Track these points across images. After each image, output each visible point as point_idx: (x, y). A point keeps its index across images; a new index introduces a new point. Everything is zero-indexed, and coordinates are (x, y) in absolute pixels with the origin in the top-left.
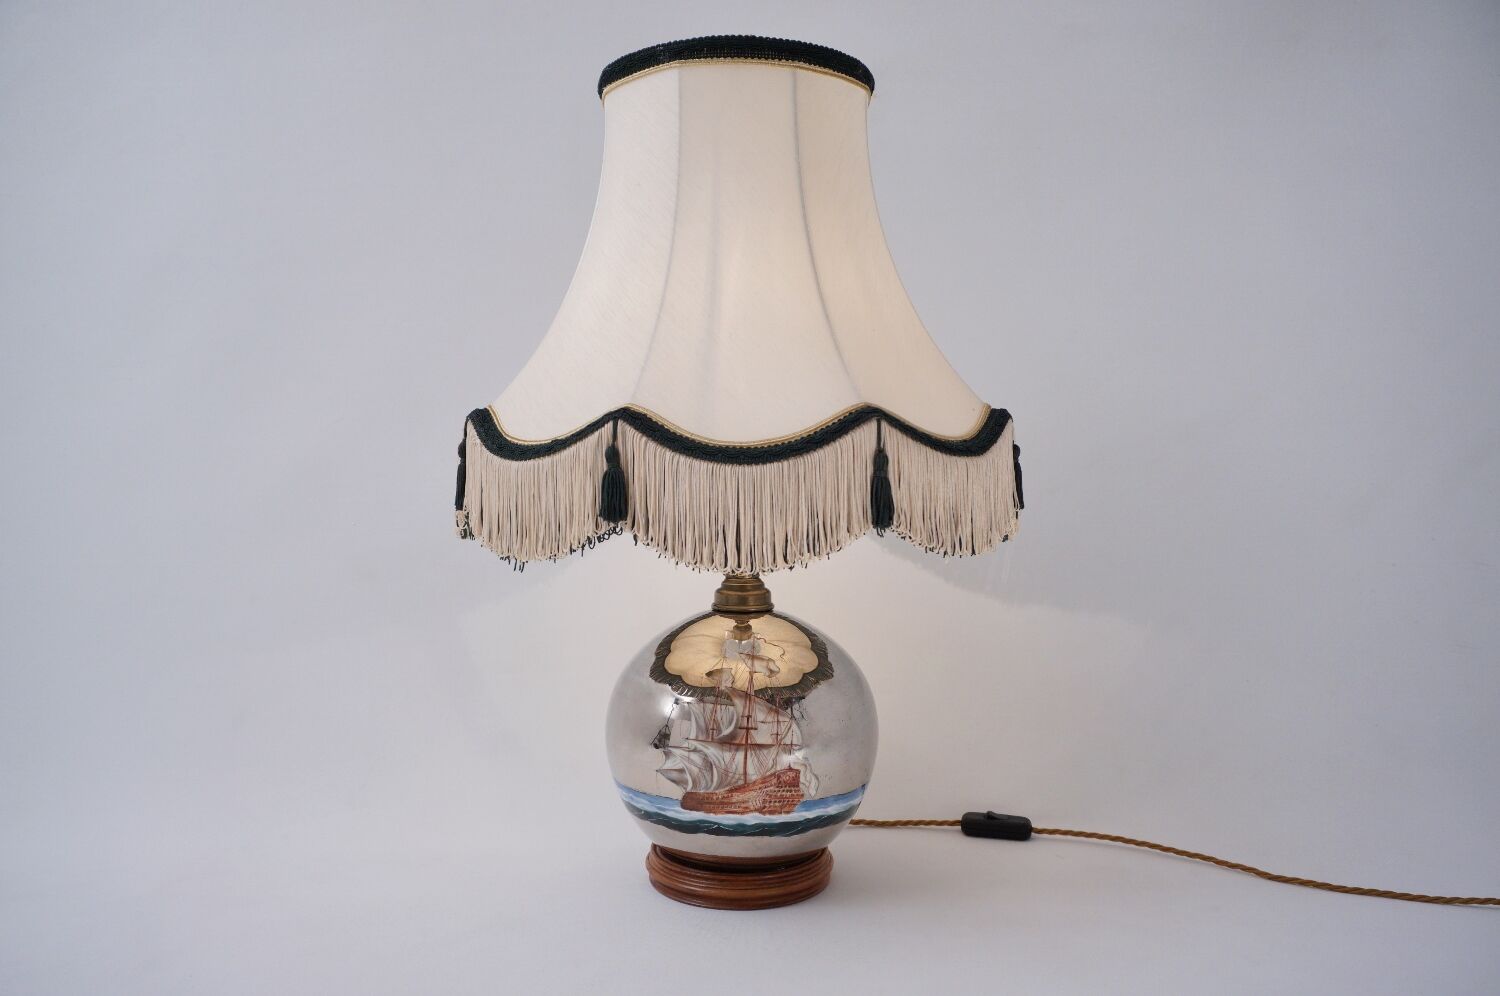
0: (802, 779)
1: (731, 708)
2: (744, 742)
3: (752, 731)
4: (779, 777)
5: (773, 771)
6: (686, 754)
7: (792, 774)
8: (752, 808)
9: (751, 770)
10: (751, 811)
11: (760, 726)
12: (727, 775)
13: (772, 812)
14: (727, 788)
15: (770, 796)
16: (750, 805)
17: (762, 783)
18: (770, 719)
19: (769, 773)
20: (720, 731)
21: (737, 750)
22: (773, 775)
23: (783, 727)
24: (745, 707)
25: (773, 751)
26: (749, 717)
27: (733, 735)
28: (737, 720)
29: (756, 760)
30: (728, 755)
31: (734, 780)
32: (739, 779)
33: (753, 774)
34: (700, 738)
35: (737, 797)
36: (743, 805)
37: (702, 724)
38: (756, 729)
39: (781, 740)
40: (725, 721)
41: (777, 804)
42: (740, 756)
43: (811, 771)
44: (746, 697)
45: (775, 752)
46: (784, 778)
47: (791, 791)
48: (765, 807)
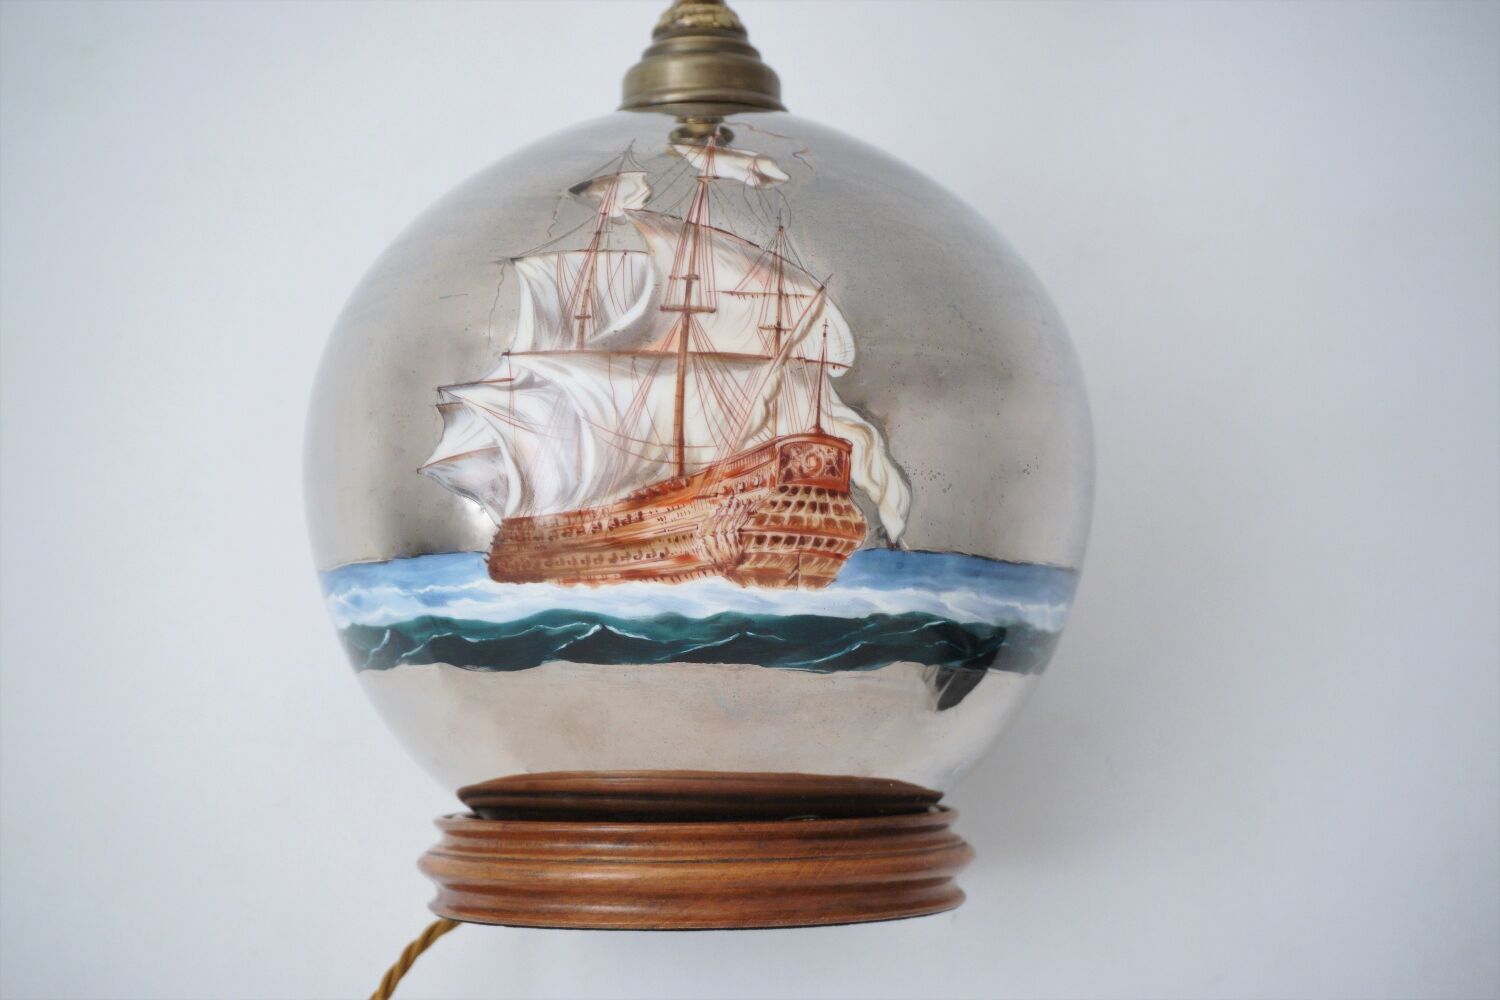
0: (858, 475)
1: (640, 259)
2: (675, 348)
3: (701, 318)
4: (785, 459)
5: (765, 436)
6: (502, 398)
7: (825, 453)
8: (704, 558)
9: (695, 432)
10: (703, 570)
11: (725, 302)
12: (624, 451)
13: (766, 577)
14: (627, 492)
15: (760, 520)
16: (698, 547)
17: (733, 475)
18: (755, 285)
19: (751, 444)
20: (604, 321)
21: (654, 371)
22: (767, 448)
23: (797, 311)
24: (680, 255)
25: (767, 377)
26: (690, 279)
27: (643, 330)
28: (658, 286)
29: (712, 400)
30: (626, 388)
31: (646, 464)
32: (661, 461)
33: (705, 450)
34: (546, 346)
35: (656, 521)
36: (677, 550)
37: (551, 304)
38: (712, 311)
39: (791, 345)
40: (621, 290)
41: (781, 549)
42: (664, 388)
43: (888, 454)
44: (684, 232)
45: (773, 380)
46: (802, 462)
47: (824, 508)
48: (742, 558)
